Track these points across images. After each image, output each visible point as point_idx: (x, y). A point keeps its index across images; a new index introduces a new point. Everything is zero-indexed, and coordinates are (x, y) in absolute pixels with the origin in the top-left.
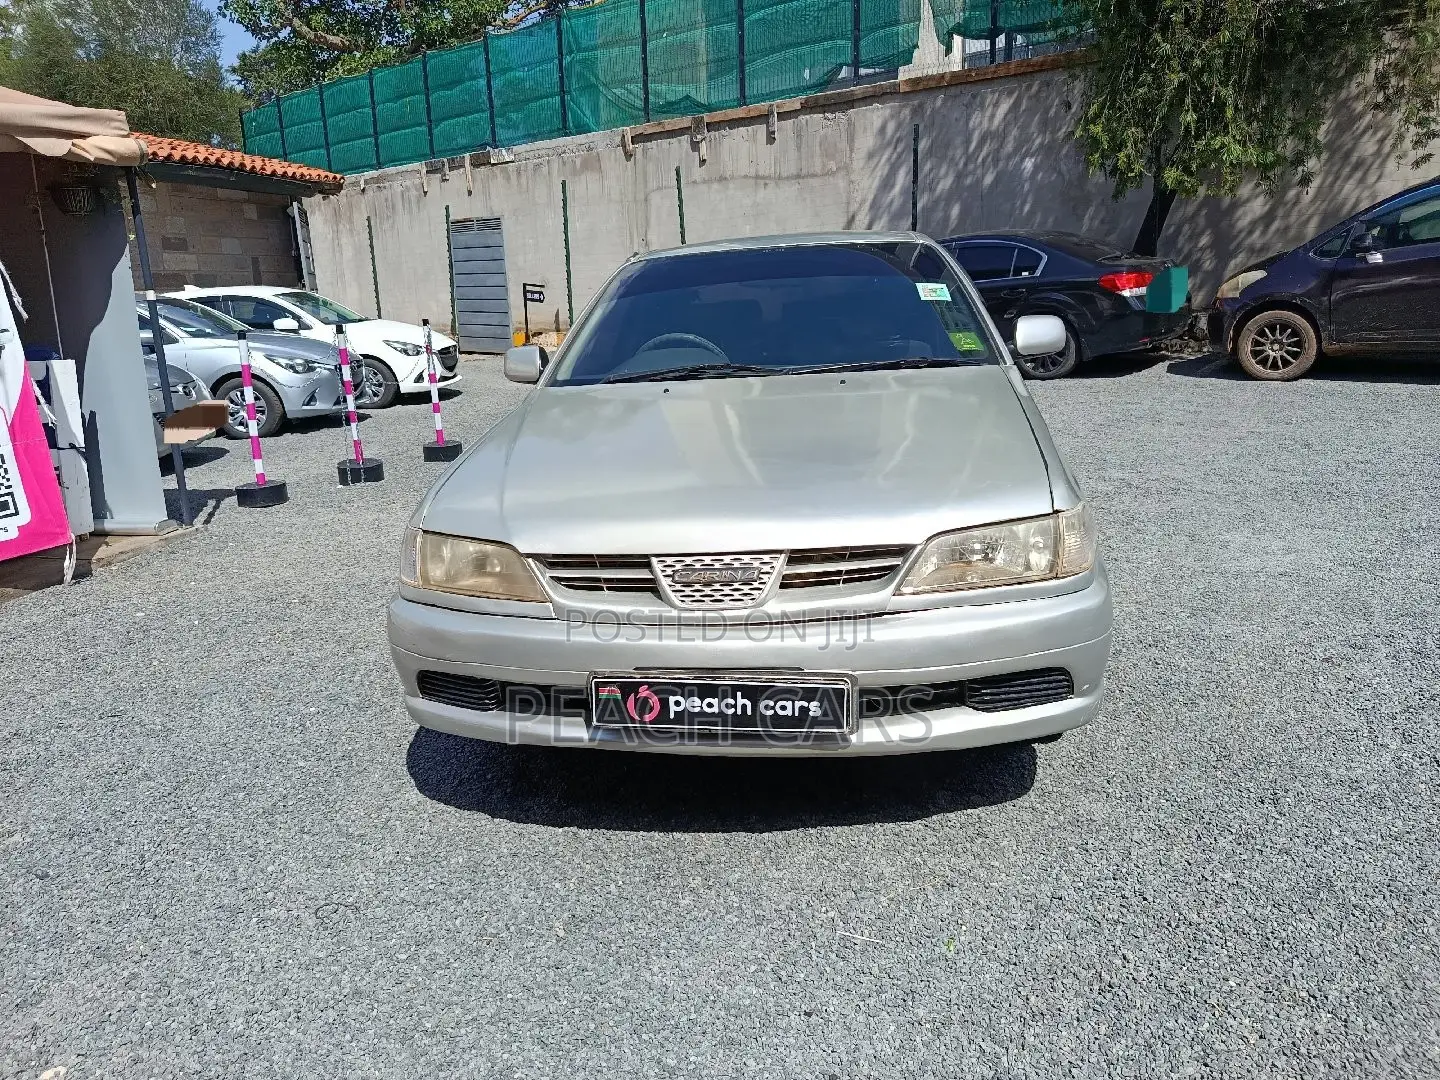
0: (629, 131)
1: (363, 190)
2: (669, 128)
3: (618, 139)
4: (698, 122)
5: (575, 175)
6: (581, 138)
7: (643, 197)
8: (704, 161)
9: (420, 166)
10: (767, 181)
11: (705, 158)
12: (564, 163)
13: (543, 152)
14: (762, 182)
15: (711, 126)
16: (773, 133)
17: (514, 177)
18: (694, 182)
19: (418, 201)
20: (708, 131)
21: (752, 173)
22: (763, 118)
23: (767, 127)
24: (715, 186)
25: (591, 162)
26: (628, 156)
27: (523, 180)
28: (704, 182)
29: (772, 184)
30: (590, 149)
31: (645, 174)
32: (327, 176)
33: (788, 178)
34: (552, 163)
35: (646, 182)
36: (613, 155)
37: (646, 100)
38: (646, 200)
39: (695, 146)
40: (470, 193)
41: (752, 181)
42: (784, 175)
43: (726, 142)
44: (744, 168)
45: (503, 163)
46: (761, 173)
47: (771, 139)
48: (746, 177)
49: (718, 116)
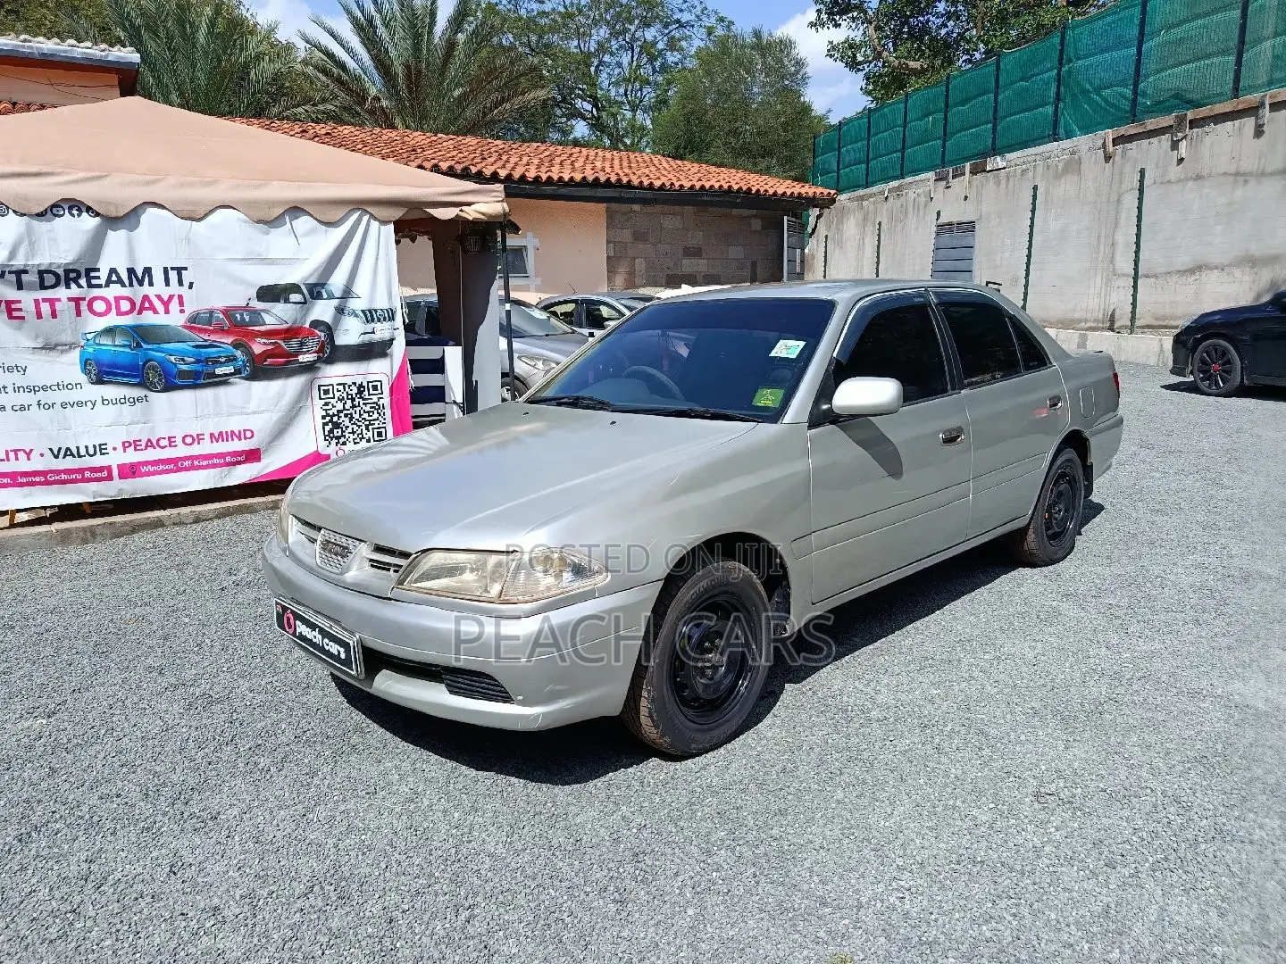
0: (1110, 134)
1: (886, 198)
2: (1150, 127)
3: (1100, 143)
4: (1181, 120)
5: (1056, 178)
6: (1066, 144)
7: (1116, 199)
8: (1182, 159)
9: (931, 175)
10: (1248, 178)
11: (1184, 156)
12: (1048, 167)
13: (1029, 159)
14: (1241, 179)
15: (1194, 124)
16: (1262, 126)
17: (1003, 182)
18: (1169, 182)
19: (925, 206)
20: (1191, 128)
21: (1233, 169)
22: (1253, 111)
23: (1256, 119)
24: (1190, 184)
25: (1073, 165)
26: (1108, 158)
27: (1011, 185)
28: (1179, 181)
29: (1252, 182)
30: (1073, 153)
31: (1121, 174)
32: (822, 193)
33: (1272, 174)
34: (1038, 167)
35: (1121, 183)
36: (1094, 157)
37: (1134, 101)
38: (1118, 200)
39: (1175, 146)
40: (966, 197)
41: (1231, 179)
42: (1269, 169)
43: (1207, 140)
44: (1224, 165)
45: (996, 170)
46: (1242, 169)
47: (1259, 132)
48: (1225, 174)
49: (1204, 112)
